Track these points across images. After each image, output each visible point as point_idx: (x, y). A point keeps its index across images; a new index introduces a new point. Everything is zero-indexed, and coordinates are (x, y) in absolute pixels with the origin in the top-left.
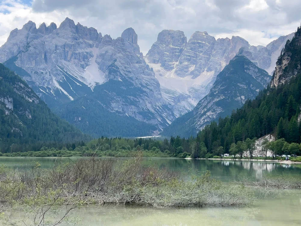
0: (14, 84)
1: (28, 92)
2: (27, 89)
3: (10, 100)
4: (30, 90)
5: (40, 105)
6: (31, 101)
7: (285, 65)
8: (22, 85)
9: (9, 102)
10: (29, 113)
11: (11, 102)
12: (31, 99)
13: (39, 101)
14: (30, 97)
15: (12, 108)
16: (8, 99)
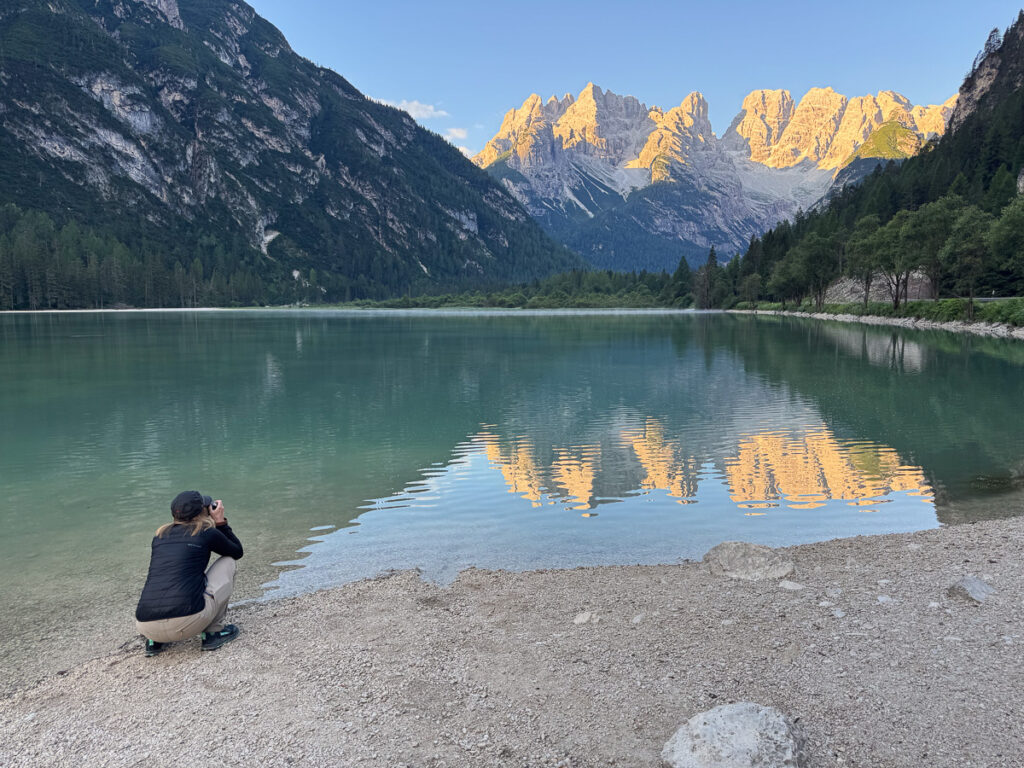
0: (487, 191)
1: (509, 204)
2: (507, 200)
3: (471, 216)
4: (511, 201)
5: (527, 225)
6: (513, 218)
8: (500, 193)
9: (469, 219)
10: (504, 237)
11: (473, 220)
12: (512, 214)
13: (527, 218)
14: (511, 212)
15: (477, 229)
16: (466, 214)
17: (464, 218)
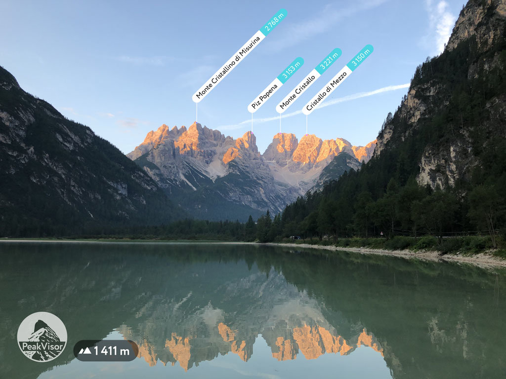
0: (134, 173)
1: (147, 180)
2: (146, 178)
3: (124, 186)
4: (149, 179)
5: (157, 192)
6: (149, 188)
7: (387, 139)
8: (142, 174)
9: (123, 188)
10: (143, 198)
12: (149, 186)
13: (158, 189)
15: (127, 193)
16: (121, 185)
17: (119, 187)
